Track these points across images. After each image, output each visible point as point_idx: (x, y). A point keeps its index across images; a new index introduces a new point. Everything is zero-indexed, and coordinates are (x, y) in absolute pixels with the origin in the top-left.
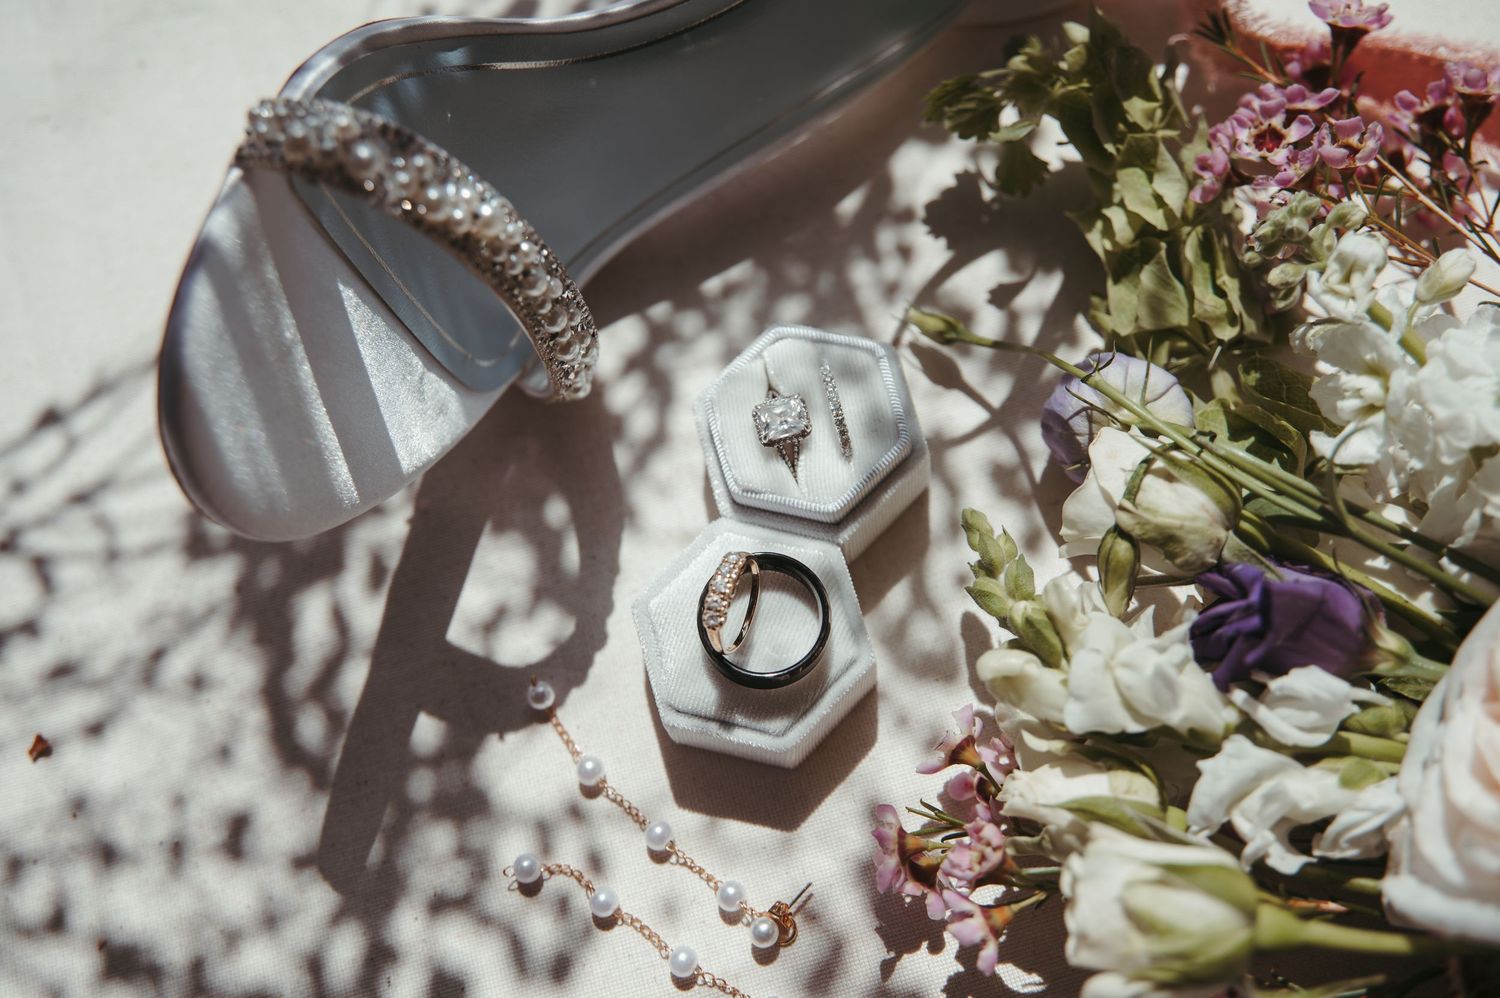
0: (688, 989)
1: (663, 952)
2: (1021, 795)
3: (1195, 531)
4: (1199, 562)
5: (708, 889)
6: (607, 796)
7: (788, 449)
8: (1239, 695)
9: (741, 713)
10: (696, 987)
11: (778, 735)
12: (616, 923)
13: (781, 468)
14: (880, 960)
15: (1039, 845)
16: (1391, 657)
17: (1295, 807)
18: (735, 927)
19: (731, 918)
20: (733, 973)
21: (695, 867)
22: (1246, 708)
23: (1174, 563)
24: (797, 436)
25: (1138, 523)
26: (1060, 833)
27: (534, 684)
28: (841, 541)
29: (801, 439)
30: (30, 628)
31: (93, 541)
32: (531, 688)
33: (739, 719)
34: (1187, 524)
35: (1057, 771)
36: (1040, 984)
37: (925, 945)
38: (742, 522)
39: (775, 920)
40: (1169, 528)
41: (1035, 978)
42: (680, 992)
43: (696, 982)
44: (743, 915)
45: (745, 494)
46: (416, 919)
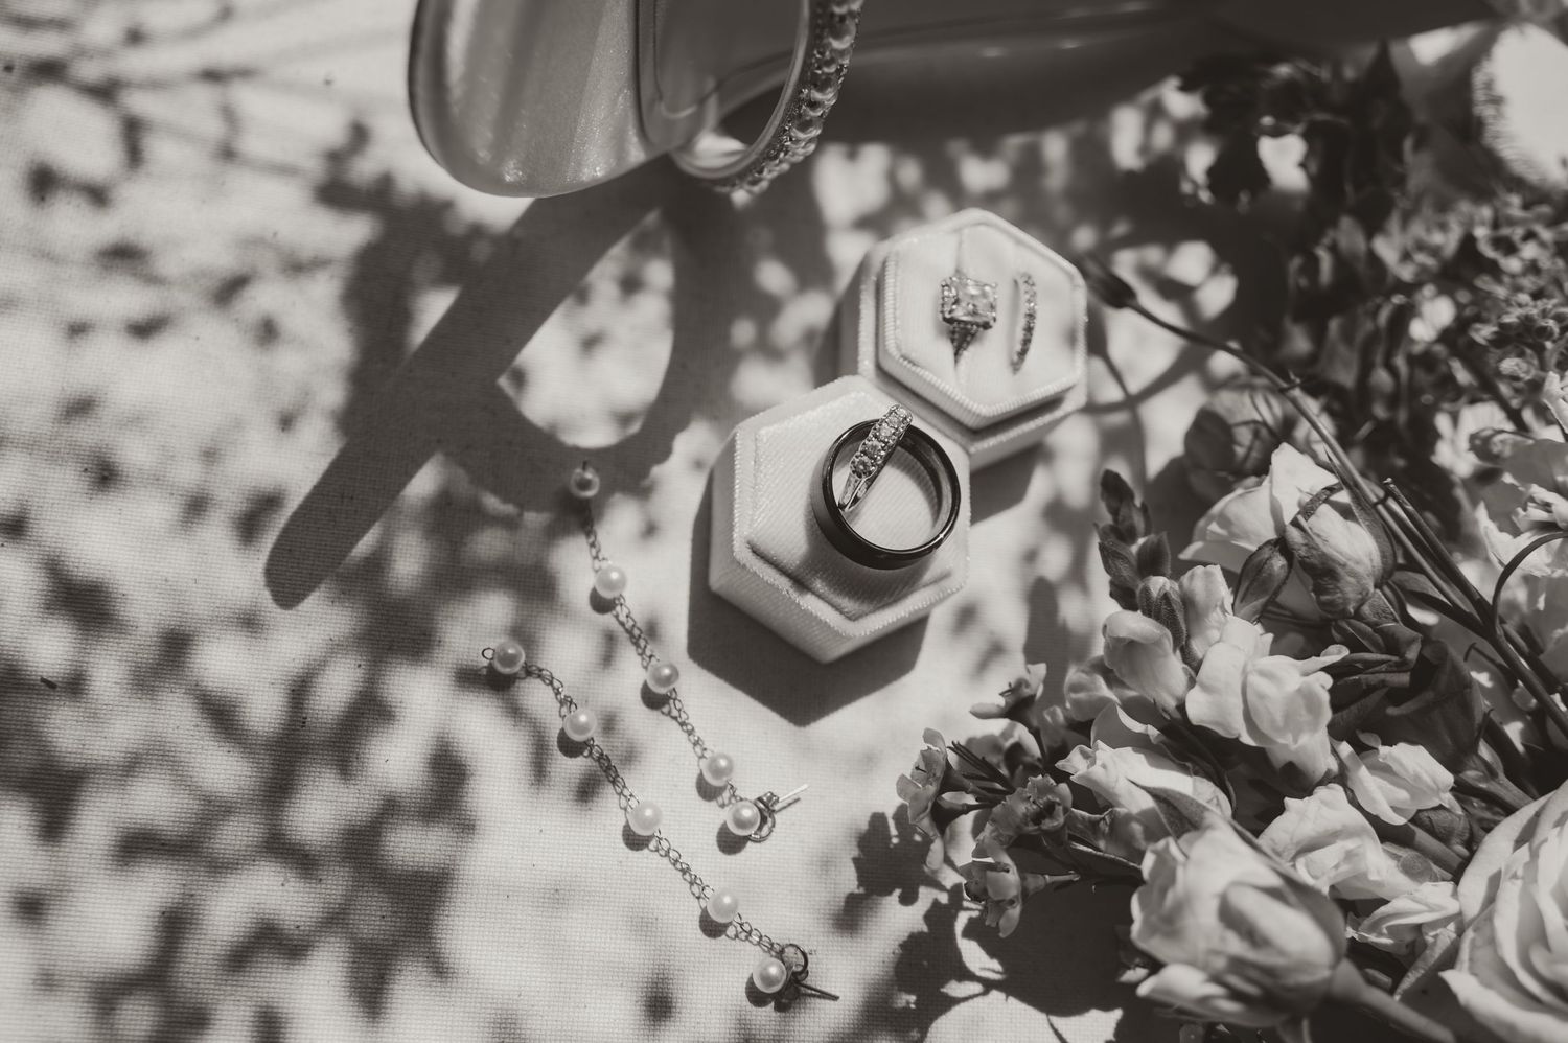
0: (637, 850)
1: (623, 800)
2: (1104, 766)
3: (1354, 574)
4: (1341, 607)
5: (693, 754)
6: (617, 616)
7: (962, 334)
8: (1345, 749)
9: (824, 580)
10: (646, 851)
11: (850, 618)
12: (582, 753)
13: (947, 349)
14: (849, 891)
15: (1094, 824)
16: (1483, 768)
17: (1363, 876)
18: (707, 803)
19: (707, 792)
20: (690, 850)
21: (686, 725)
22: (1348, 763)
23: (1318, 597)
24: (978, 325)
25: (1306, 545)
26: (1129, 818)
27: (584, 469)
28: (973, 450)
29: (981, 329)
30: (97, 195)
31: (213, 128)
32: (578, 471)
33: (819, 585)
34: (1351, 564)
35: (1141, 757)
36: (998, 972)
37: (897, 892)
38: (879, 388)
39: (760, 810)
40: (1334, 561)
41: (996, 965)
42: (627, 850)
43: (647, 846)
44: (720, 794)
45: (901, 360)
46: (359, 666)
